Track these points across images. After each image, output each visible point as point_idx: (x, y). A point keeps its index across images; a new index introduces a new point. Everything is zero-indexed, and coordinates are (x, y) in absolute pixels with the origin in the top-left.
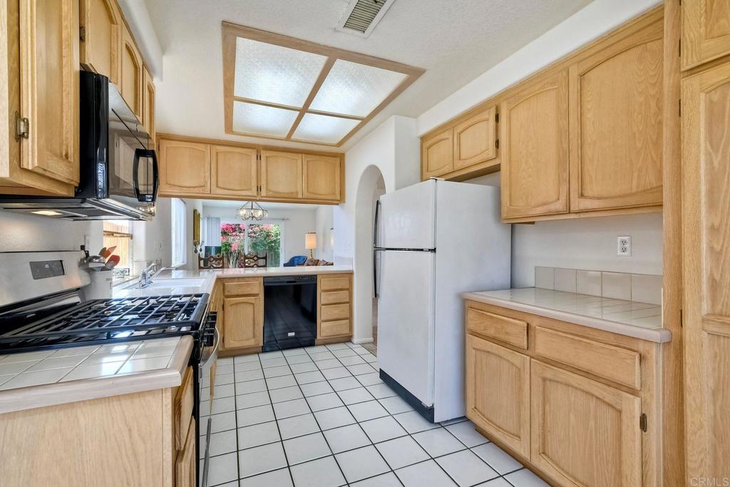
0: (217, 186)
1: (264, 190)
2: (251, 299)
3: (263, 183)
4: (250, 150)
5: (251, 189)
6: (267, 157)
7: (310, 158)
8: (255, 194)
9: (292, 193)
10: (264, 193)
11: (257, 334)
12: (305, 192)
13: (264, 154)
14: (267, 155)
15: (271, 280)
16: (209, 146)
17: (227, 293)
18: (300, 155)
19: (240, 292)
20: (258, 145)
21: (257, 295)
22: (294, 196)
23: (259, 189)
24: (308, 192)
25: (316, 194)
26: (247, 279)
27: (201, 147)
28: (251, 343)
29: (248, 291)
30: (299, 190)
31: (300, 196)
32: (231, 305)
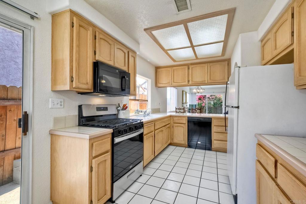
0: (174, 82)
1: (190, 81)
2: (182, 125)
3: (190, 78)
4: (185, 66)
5: (186, 82)
6: (192, 68)
7: (211, 64)
8: (187, 84)
9: (203, 81)
10: (190, 83)
11: (185, 139)
12: (209, 80)
13: (191, 67)
14: (192, 67)
15: (190, 118)
16: (171, 68)
17: (174, 122)
18: (207, 64)
19: (178, 122)
20: (189, 64)
21: (185, 124)
22: (204, 82)
23: (188, 81)
24: (210, 79)
25: (214, 80)
26: (181, 117)
27: (169, 69)
28: (183, 142)
29: (181, 122)
30: (206, 80)
31: (206, 82)
32: (175, 126)
